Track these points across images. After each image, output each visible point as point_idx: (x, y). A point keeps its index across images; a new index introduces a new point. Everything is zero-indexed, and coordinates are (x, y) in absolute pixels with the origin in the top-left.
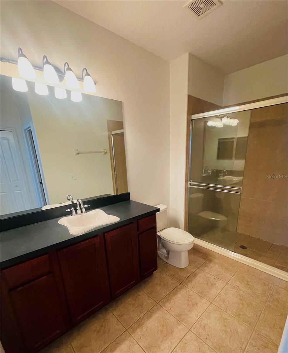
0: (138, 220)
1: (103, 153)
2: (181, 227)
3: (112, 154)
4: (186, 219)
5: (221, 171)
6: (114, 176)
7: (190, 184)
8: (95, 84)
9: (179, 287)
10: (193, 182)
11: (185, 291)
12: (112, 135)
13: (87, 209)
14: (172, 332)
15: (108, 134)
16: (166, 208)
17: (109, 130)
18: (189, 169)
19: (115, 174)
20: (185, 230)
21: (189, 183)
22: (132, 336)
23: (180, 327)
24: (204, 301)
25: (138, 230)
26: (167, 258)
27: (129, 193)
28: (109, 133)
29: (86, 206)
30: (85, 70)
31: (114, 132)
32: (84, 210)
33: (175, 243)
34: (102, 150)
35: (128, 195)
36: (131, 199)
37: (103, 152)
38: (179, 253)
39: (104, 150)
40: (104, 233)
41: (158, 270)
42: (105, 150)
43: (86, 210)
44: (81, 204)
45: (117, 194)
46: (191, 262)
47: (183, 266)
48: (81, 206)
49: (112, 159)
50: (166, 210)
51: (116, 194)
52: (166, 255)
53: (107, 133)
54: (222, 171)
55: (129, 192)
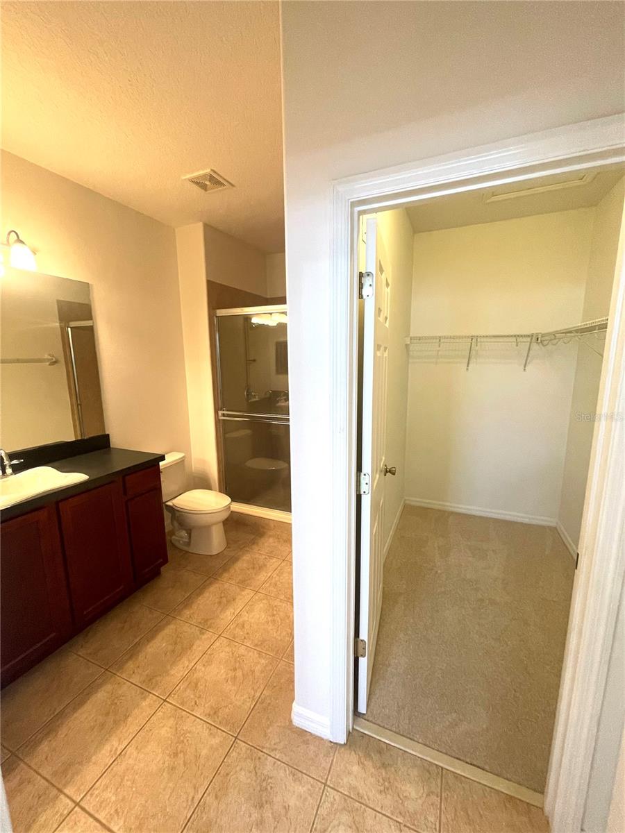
0: (124, 477)
1: (48, 363)
2: (213, 488)
3: (70, 365)
4: (221, 473)
5: (281, 392)
6: (75, 407)
7: (224, 415)
8: (35, 254)
9: (208, 582)
10: (228, 411)
11: (217, 585)
12: (69, 329)
13: (17, 469)
14: (191, 646)
15: (60, 326)
16: (184, 457)
17: (61, 320)
18: (219, 392)
19: (79, 402)
20: (220, 491)
21: (220, 413)
22: (118, 674)
23: (204, 637)
24: (247, 591)
25: (125, 493)
26: (189, 544)
27: (108, 435)
28: (63, 324)
29: (15, 462)
30: (13, 234)
31: (73, 324)
32: (9, 471)
33: (199, 512)
34: (46, 356)
35: (106, 438)
36: (111, 446)
37: (48, 360)
38: (207, 528)
39: (50, 357)
40: (57, 503)
41: (169, 563)
42: (53, 356)
43: (13, 471)
44: (5, 458)
45: (83, 438)
46: (229, 542)
47: (215, 552)
48: (5, 460)
49: (71, 374)
50: (183, 461)
51: (79, 438)
52: (187, 540)
53: (58, 324)
54: (282, 394)
55: (107, 433)
